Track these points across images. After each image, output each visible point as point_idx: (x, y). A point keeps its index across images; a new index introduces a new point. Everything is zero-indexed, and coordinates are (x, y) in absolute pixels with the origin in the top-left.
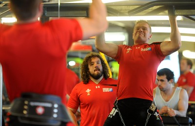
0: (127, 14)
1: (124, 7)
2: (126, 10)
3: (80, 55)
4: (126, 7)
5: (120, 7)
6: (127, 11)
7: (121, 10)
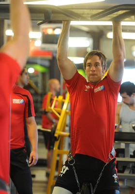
0: (90, 18)
1: (86, 10)
2: (88, 14)
3: (39, 61)
4: (89, 10)
5: (82, 10)
6: (90, 16)
7: (83, 14)
